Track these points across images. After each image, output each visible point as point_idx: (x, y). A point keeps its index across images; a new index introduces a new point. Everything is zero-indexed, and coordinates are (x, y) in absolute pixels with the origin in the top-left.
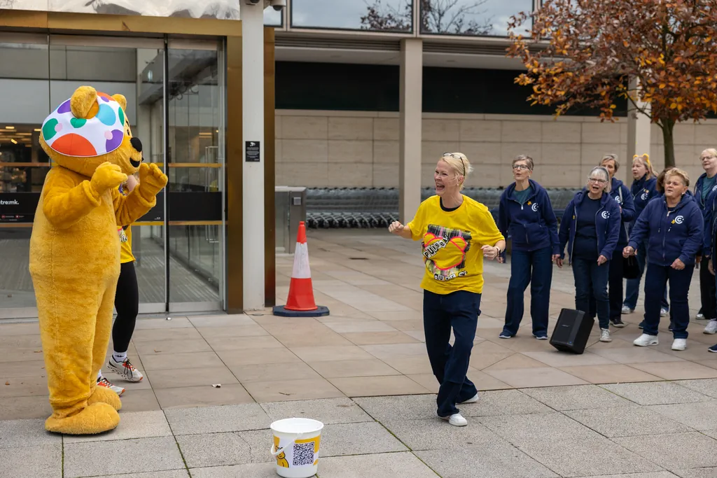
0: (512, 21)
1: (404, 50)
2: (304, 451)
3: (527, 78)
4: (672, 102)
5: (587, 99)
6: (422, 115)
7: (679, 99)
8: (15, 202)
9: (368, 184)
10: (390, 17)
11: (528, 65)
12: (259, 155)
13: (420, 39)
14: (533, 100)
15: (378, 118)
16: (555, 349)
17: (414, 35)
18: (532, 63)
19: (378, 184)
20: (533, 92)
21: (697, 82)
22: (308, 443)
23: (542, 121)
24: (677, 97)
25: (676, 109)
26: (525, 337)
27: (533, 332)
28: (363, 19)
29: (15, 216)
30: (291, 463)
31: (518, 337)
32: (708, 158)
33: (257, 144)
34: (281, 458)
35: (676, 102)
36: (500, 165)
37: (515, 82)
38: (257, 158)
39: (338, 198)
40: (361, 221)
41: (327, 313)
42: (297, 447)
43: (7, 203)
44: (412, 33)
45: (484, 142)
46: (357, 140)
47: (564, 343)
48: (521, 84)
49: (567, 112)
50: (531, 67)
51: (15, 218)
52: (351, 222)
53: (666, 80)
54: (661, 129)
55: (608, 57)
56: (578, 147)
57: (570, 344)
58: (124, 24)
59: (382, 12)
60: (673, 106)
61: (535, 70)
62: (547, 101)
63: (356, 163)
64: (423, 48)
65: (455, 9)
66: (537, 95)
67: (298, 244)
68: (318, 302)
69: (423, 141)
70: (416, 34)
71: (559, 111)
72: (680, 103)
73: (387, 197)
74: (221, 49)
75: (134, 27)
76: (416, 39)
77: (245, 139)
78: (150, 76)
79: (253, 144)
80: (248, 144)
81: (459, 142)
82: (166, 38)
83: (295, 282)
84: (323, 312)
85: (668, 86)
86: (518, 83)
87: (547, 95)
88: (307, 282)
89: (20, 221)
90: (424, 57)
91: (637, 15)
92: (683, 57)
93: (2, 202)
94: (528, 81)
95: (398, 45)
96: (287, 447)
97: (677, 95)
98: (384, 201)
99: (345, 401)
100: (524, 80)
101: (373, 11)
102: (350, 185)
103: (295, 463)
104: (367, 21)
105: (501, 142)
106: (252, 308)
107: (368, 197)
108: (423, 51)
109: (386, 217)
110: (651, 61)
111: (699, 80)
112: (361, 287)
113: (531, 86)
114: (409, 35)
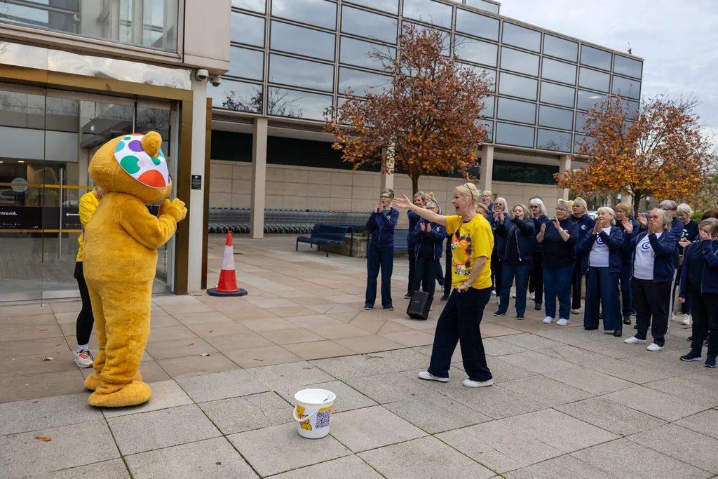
0: (325, 111)
1: (257, 125)
2: (323, 417)
3: (338, 145)
5: (372, 160)
6: (266, 165)
7: (427, 162)
8: (14, 214)
9: (228, 206)
10: (240, 104)
11: (339, 138)
12: (200, 185)
13: (267, 118)
14: (344, 159)
16: (409, 317)
17: (263, 115)
18: (342, 136)
19: (235, 206)
20: (344, 153)
22: (327, 410)
23: (332, 172)
25: (426, 168)
26: (378, 308)
27: (383, 304)
28: (224, 104)
29: (14, 224)
30: (313, 426)
31: (375, 308)
32: (486, 196)
33: (200, 177)
34: (306, 424)
36: (307, 197)
37: (332, 148)
38: (199, 187)
39: (216, 214)
40: (224, 229)
41: (246, 293)
42: (319, 414)
43: (7, 214)
45: (298, 183)
46: (222, 178)
47: (417, 313)
49: (360, 169)
50: (341, 139)
51: (14, 225)
52: (218, 229)
53: (422, 152)
54: (411, 180)
56: (350, 188)
57: (421, 314)
58: (107, 85)
59: (236, 100)
60: (424, 166)
61: (344, 141)
62: (352, 160)
63: (221, 192)
64: (268, 124)
65: (281, 102)
66: (346, 156)
67: (227, 247)
68: (239, 286)
69: (266, 181)
71: (356, 167)
73: (240, 215)
74: (175, 110)
75: (114, 89)
76: (264, 117)
77: (192, 174)
78: (92, 128)
79: (196, 177)
80: (194, 177)
81: (283, 182)
82: (136, 99)
83: (223, 273)
84: (242, 293)
85: (423, 155)
86: (334, 148)
87: (353, 156)
88: (232, 273)
89: (17, 227)
90: (268, 129)
91: (408, 112)
93: (3, 213)
94: (340, 147)
95: (252, 121)
96: (312, 415)
97: (426, 160)
98: (239, 216)
99: (306, 364)
100: (337, 147)
101: (230, 100)
102: (217, 207)
103: (317, 427)
104: (226, 105)
105: (308, 183)
106: (193, 290)
107: (228, 214)
108: (269, 126)
109: (245, 226)
112: (253, 273)
113: (341, 150)
114: (260, 115)
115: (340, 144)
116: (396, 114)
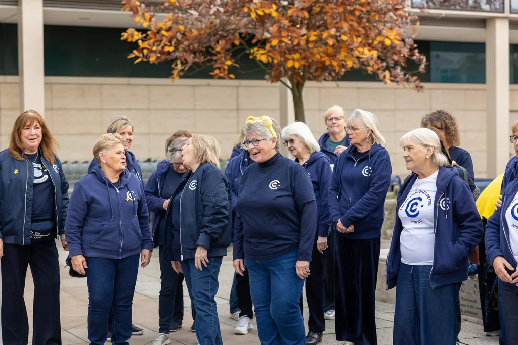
1: (21, 5)
3: (136, 33)
4: (289, 59)
6: (45, 80)
7: (297, 56)
11: (138, 19)
14: (137, 57)
15: (5, 83)
18: (143, 16)
21: (312, 38)
23: (194, 86)
24: (295, 53)
35: (293, 59)
36: (149, 134)
37: (122, 39)
45: (129, 109)
48: (130, 40)
49: (186, 75)
50: (142, 20)
55: (212, 6)
56: (234, 114)
60: (290, 64)
61: (145, 25)
64: (44, 3)
71: (175, 73)
72: (298, 60)
81: (101, 109)
85: (281, 42)
86: (126, 40)
87: (153, 51)
90: (45, 13)
92: (297, 7)
94: (137, 36)
97: (296, 51)
100: (132, 36)
105: (149, 109)
108: (44, 6)
110: (263, 11)
111: (315, 35)
113: (138, 42)
115: (138, 30)
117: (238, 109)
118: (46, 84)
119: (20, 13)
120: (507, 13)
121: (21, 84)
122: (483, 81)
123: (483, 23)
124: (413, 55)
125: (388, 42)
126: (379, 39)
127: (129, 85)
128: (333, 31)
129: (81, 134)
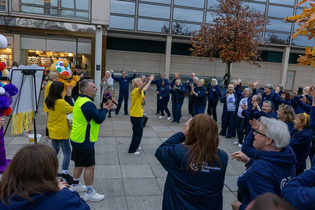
11: (193, 45)
13: (171, 35)
15: (162, 55)
23: (206, 59)
28: (162, 28)
37: (189, 50)
38: (99, 69)
44: (169, 34)
45: (190, 63)
46: (156, 61)
56: (215, 66)
58: (64, 33)
63: (155, 67)
64: (172, 38)
70: (170, 34)
76: (170, 35)
77: (96, 64)
79: (98, 66)
82: (77, 37)
85: (225, 54)
90: (172, 40)
92: (230, 46)
94: (192, 50)
95: (166, 37)
100: (191, 50)
110: (222, 46)
111: (234, 53)
114: (168, 34)
116: (213, 36)
117: (216, 65)
118: (171, 56)
119: (167, 40)
120: (290, 46)
121: (166, 56)
122: (281, 62)
123: (283, 48)
124: (259, 58)
125: (252, 56)
126: (250, 55)
127: (190, 58)
128: (238, 52)
129: (178, 68)
